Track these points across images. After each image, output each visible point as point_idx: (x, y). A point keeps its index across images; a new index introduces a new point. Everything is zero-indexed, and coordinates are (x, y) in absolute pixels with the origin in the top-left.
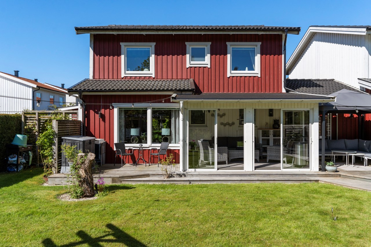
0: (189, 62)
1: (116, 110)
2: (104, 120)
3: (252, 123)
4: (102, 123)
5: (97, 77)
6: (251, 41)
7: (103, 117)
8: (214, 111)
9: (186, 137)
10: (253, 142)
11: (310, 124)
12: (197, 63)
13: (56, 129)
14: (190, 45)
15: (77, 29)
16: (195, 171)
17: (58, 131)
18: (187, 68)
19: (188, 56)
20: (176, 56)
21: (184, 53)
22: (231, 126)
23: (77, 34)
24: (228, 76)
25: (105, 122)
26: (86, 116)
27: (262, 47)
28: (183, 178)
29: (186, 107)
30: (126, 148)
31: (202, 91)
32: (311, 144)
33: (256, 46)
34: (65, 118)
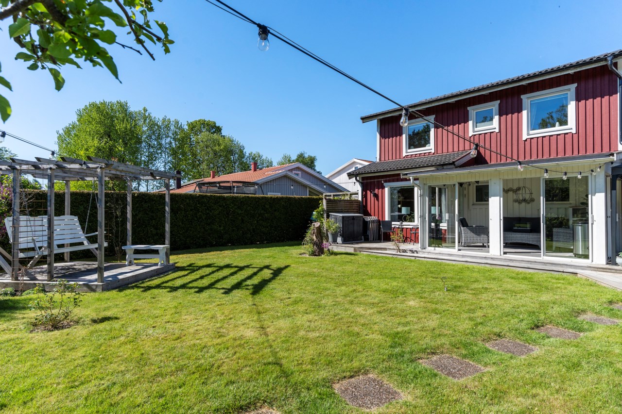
0: (472, 129)
1: (386, 190)
2: (378, 200)
3: (499, 197)
4: (376, 202)
5: (383, 159)
6: (560, 86)
7: (376, 196)
8: (454, 185)
9: (426, 213)
10: (500, 220)
11: (590, 196)
12: (483, 128)
13: (325, 207)
14: (474, 110)
15: (363, 119)
16: (435, 249)
17: (327, 208)
18: (470, 137)
19: (470, 123)
20: (457, 125)
21: (466, 121)
22: (529, 203)
23: (363, 122)
24: (524, 139)
25: (378, 201)
26: (364, 196)
27: (577, 90)
28: (415, 255)
29: (425, 183)
30: (393, 226)
31: (489, 162)
32: (592, 224)
33: (569, 90)
34: (350, 198)
